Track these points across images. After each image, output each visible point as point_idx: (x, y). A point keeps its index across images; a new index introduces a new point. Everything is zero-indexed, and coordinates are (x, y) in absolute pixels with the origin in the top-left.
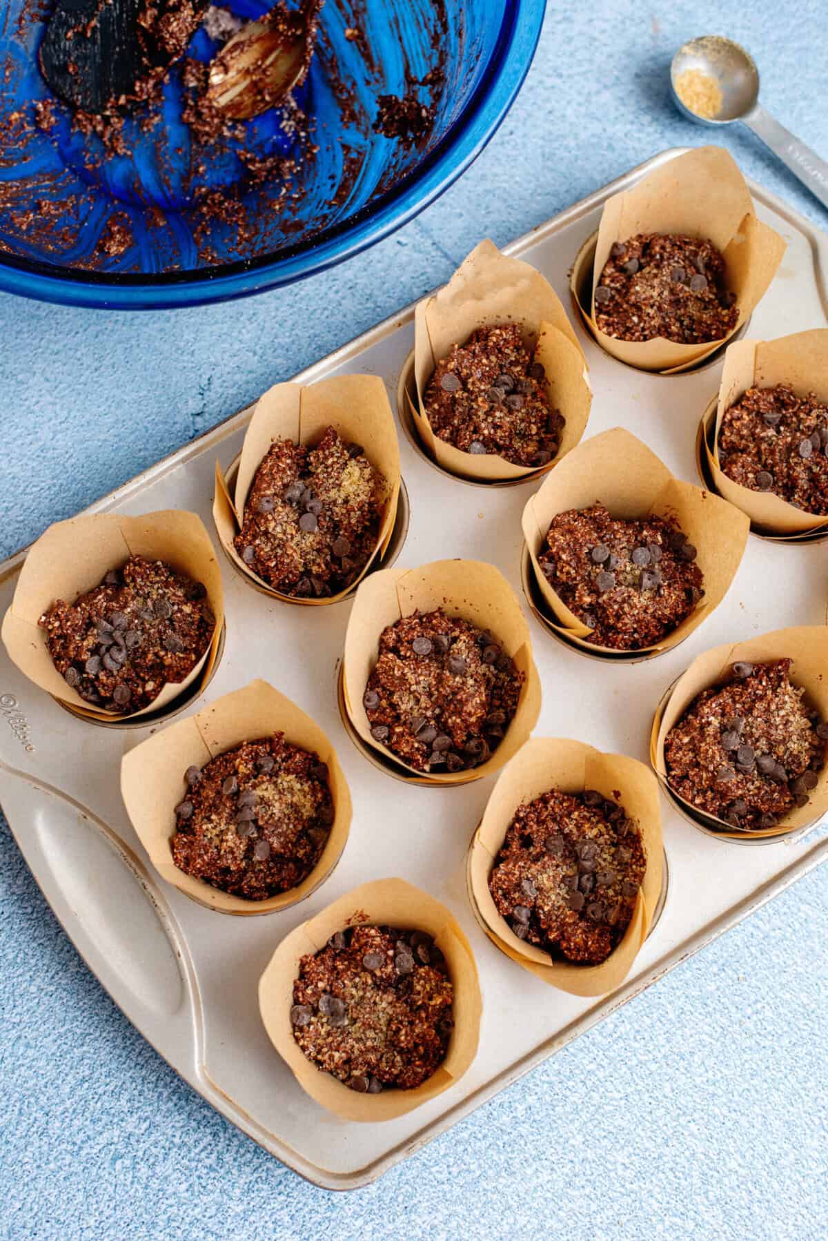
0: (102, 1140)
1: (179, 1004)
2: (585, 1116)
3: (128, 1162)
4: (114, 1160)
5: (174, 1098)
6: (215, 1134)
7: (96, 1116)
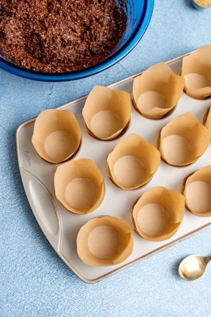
0: (29, 272)
1: (57, 232)
2: (147, 265)
3: (36, 278)
4: (33, 277)
5: (47, 262)
6: (57, 270)
7: (28, 266)
